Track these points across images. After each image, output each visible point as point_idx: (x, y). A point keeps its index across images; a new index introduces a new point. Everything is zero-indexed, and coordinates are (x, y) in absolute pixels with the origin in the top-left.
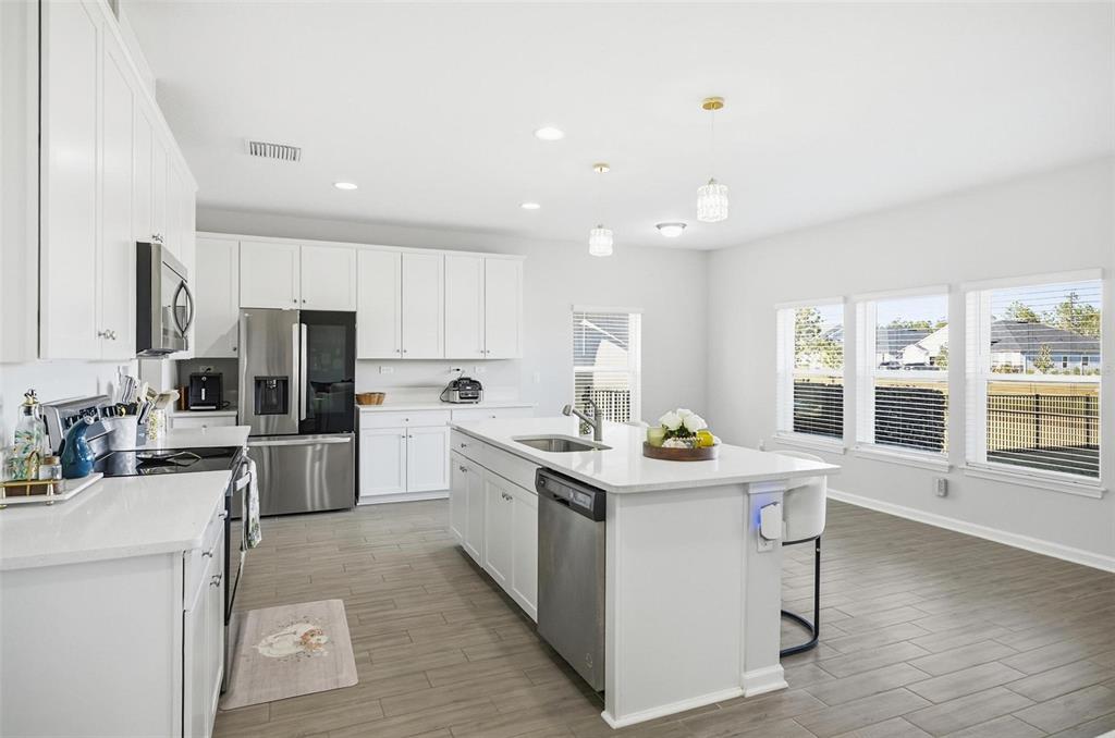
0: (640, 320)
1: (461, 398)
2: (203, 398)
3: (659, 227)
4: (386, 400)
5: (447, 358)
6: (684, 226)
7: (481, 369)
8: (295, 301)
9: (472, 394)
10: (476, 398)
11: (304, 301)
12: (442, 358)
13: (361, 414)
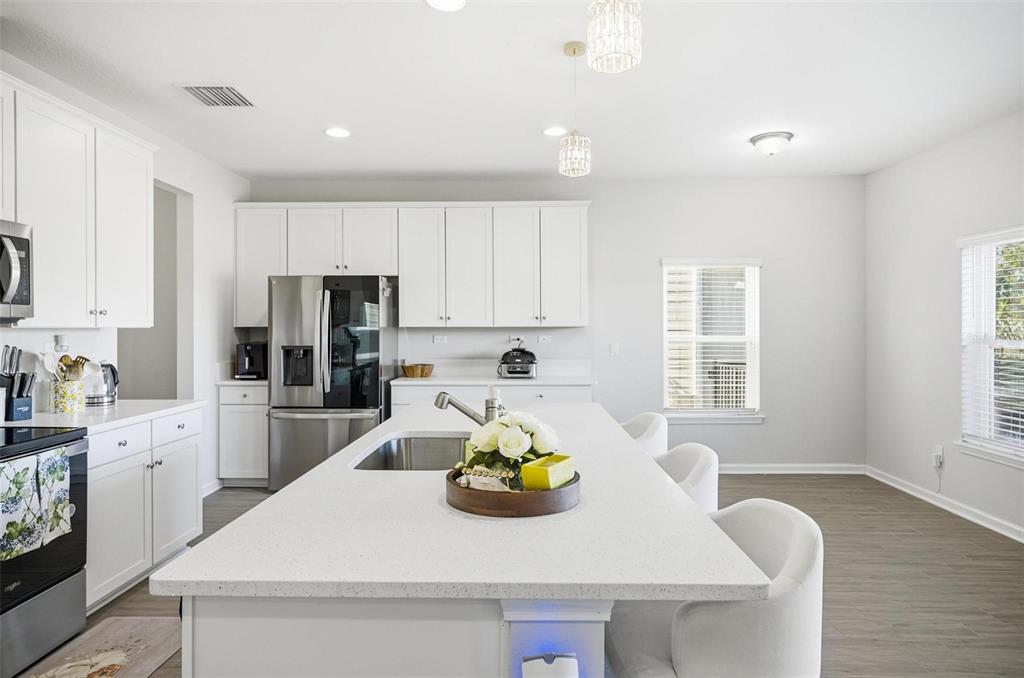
0: (757, 274)
1: (510, 372)
2: (247, 367)
3: (753, 140)
4: (435, 371)
5: (496, 325)
6: (790, 136)
7: (546, 339)
8: (337, 267)
9: (521, 368)
10: (527, 373)
11: (346, 267)
12: (491, 326)
13: (392, 388)
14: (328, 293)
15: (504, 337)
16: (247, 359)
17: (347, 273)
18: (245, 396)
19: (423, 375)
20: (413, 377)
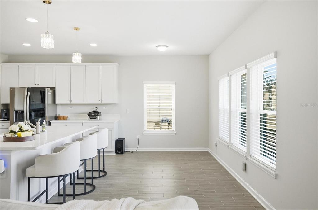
0: (174, 87)
1: (90, 118)
2: (4, 117)
3: (157, 47)
4: (69, 118)
6: (167, 46)
7: (106, 108)
8: (35, 84)
9: (94, 117)
10: (96, 118)
11: (38, 84)
12: (85, 103)
13: (51, 123)
14: (29, 93)
15: (92, 107)
16: (4, 114)
17: (38, 86)
18: (3, 126)
19: (64, 119)
20: (60, 120)
